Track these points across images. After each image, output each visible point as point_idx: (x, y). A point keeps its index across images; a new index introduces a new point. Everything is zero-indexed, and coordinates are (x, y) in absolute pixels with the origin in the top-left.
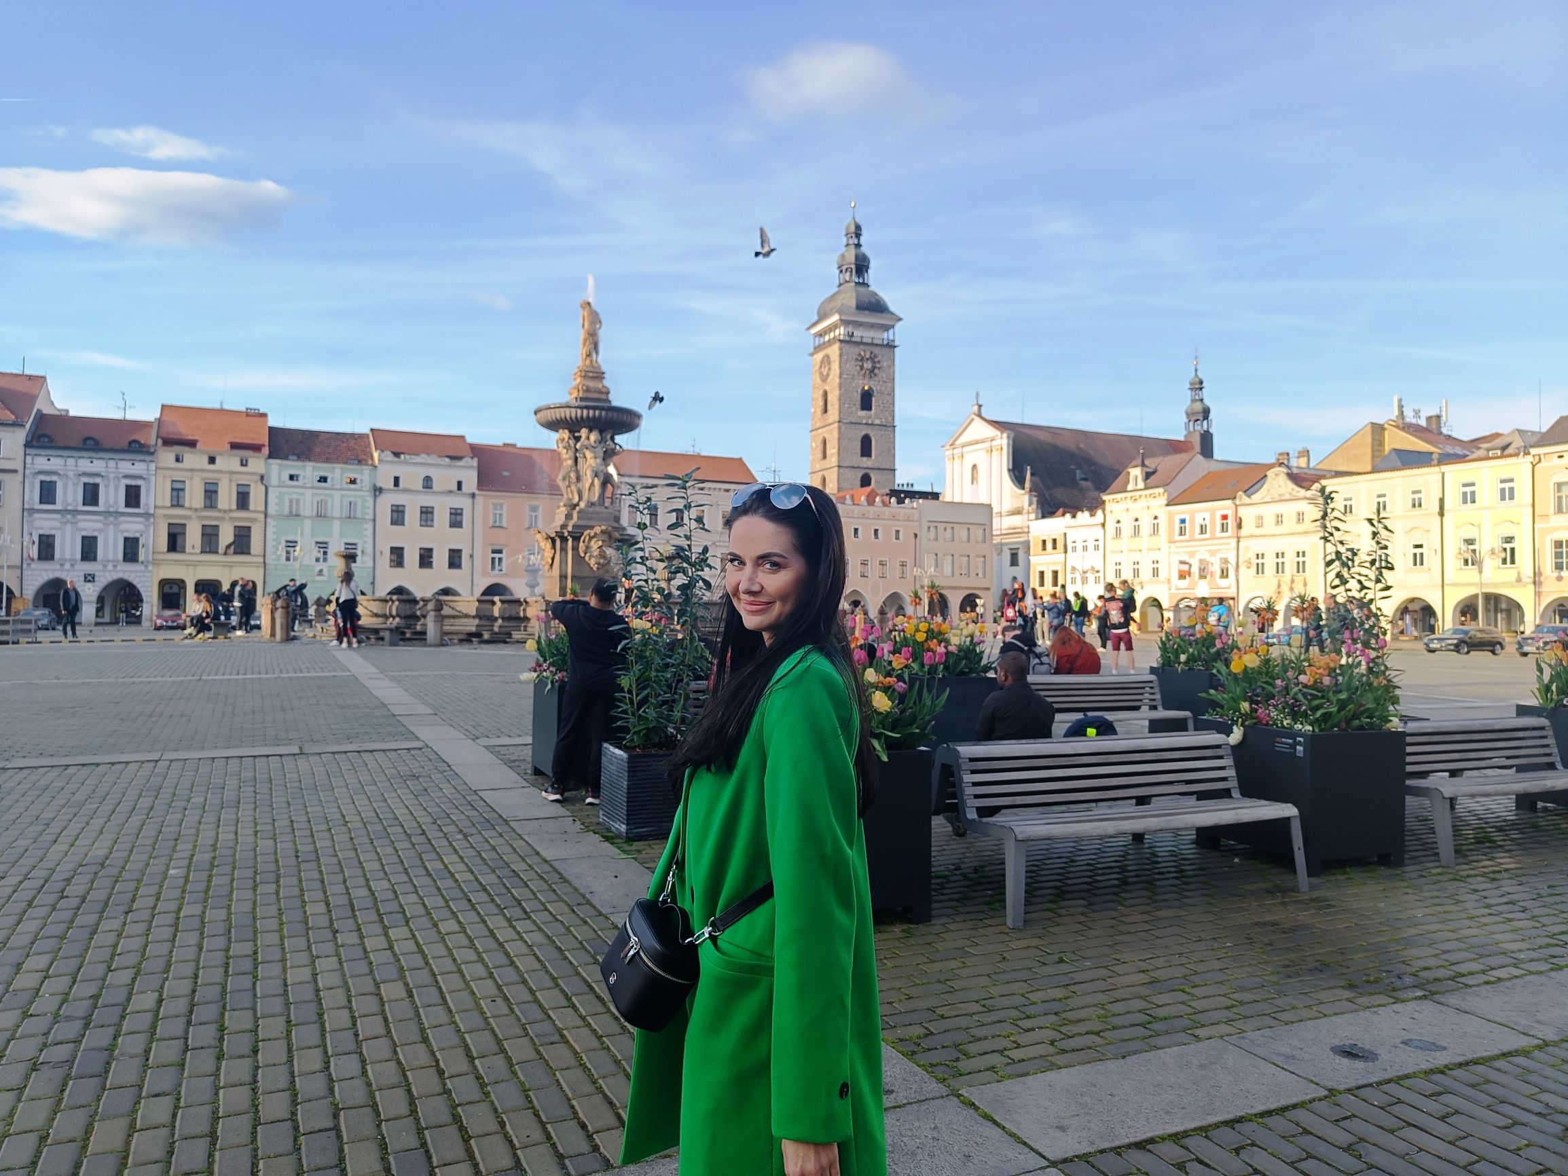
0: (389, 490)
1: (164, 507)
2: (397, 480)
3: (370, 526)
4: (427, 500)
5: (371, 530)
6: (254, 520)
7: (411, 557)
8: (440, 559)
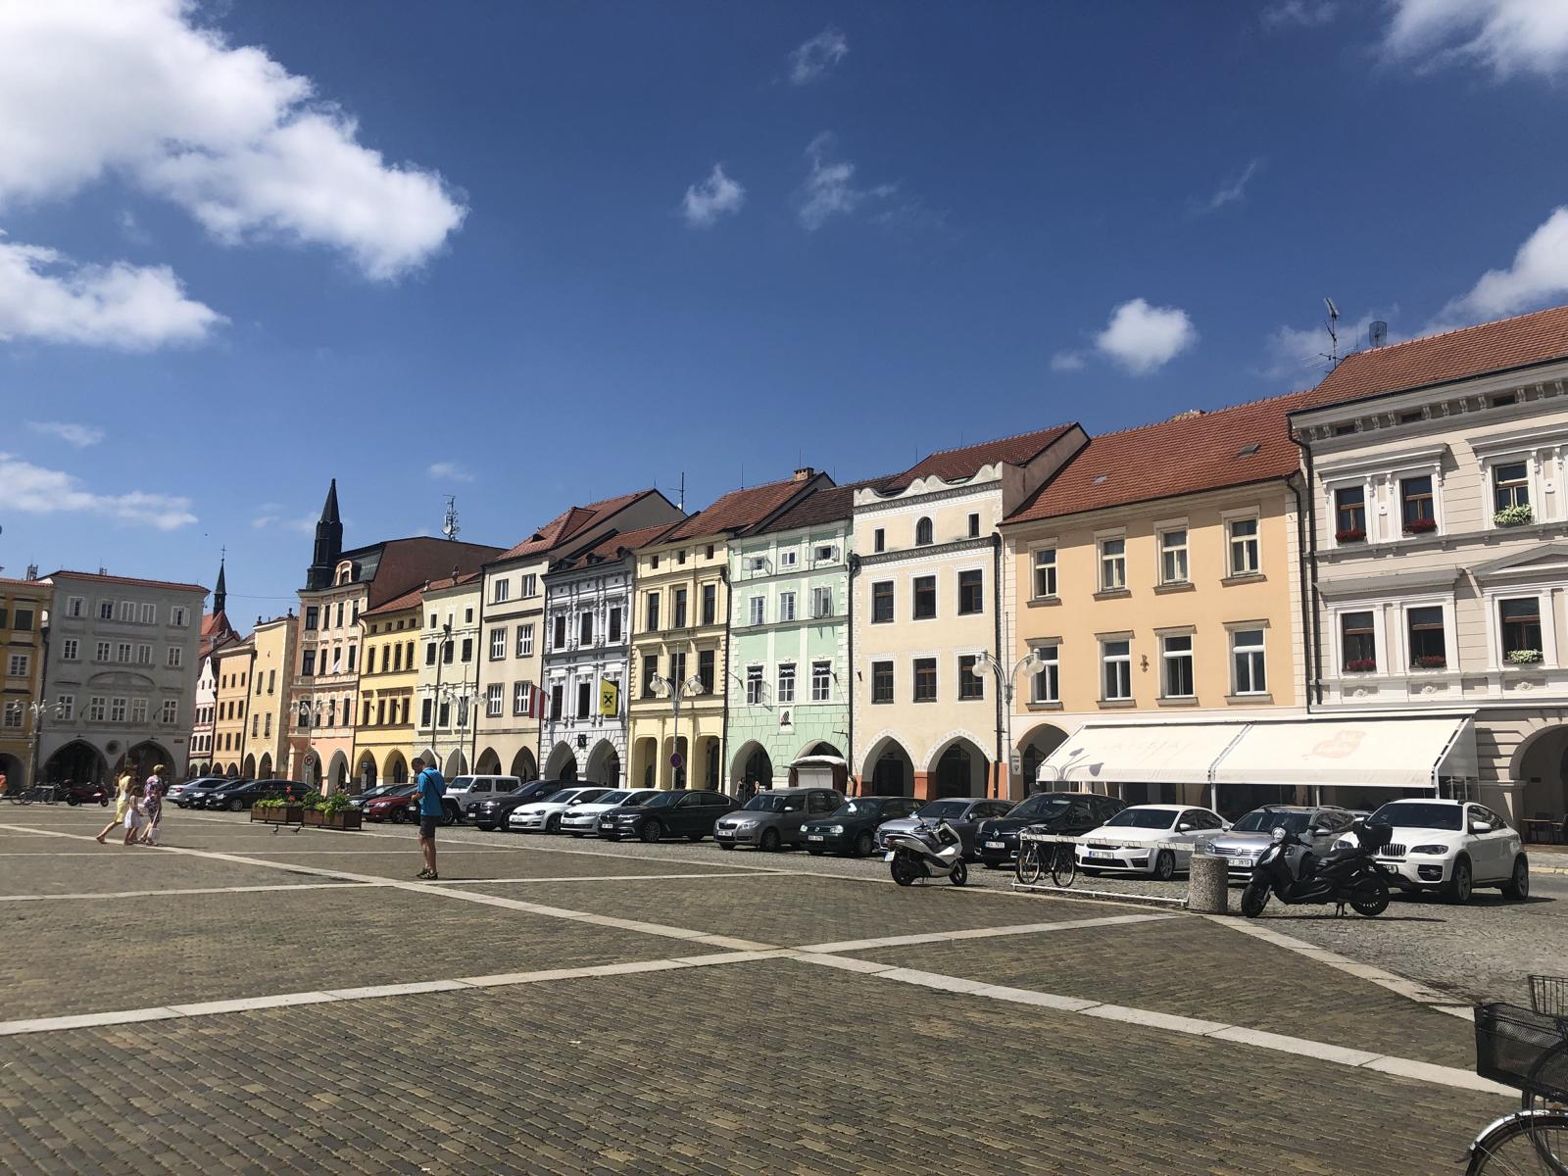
0: (870, 560)
1: (642, 636)
2: (880, 534)
3: (844, 629)
4: (922, 567)
5: (846, 635)
6: (716, 640)
7: (904, 681)
8: (948, 679)
